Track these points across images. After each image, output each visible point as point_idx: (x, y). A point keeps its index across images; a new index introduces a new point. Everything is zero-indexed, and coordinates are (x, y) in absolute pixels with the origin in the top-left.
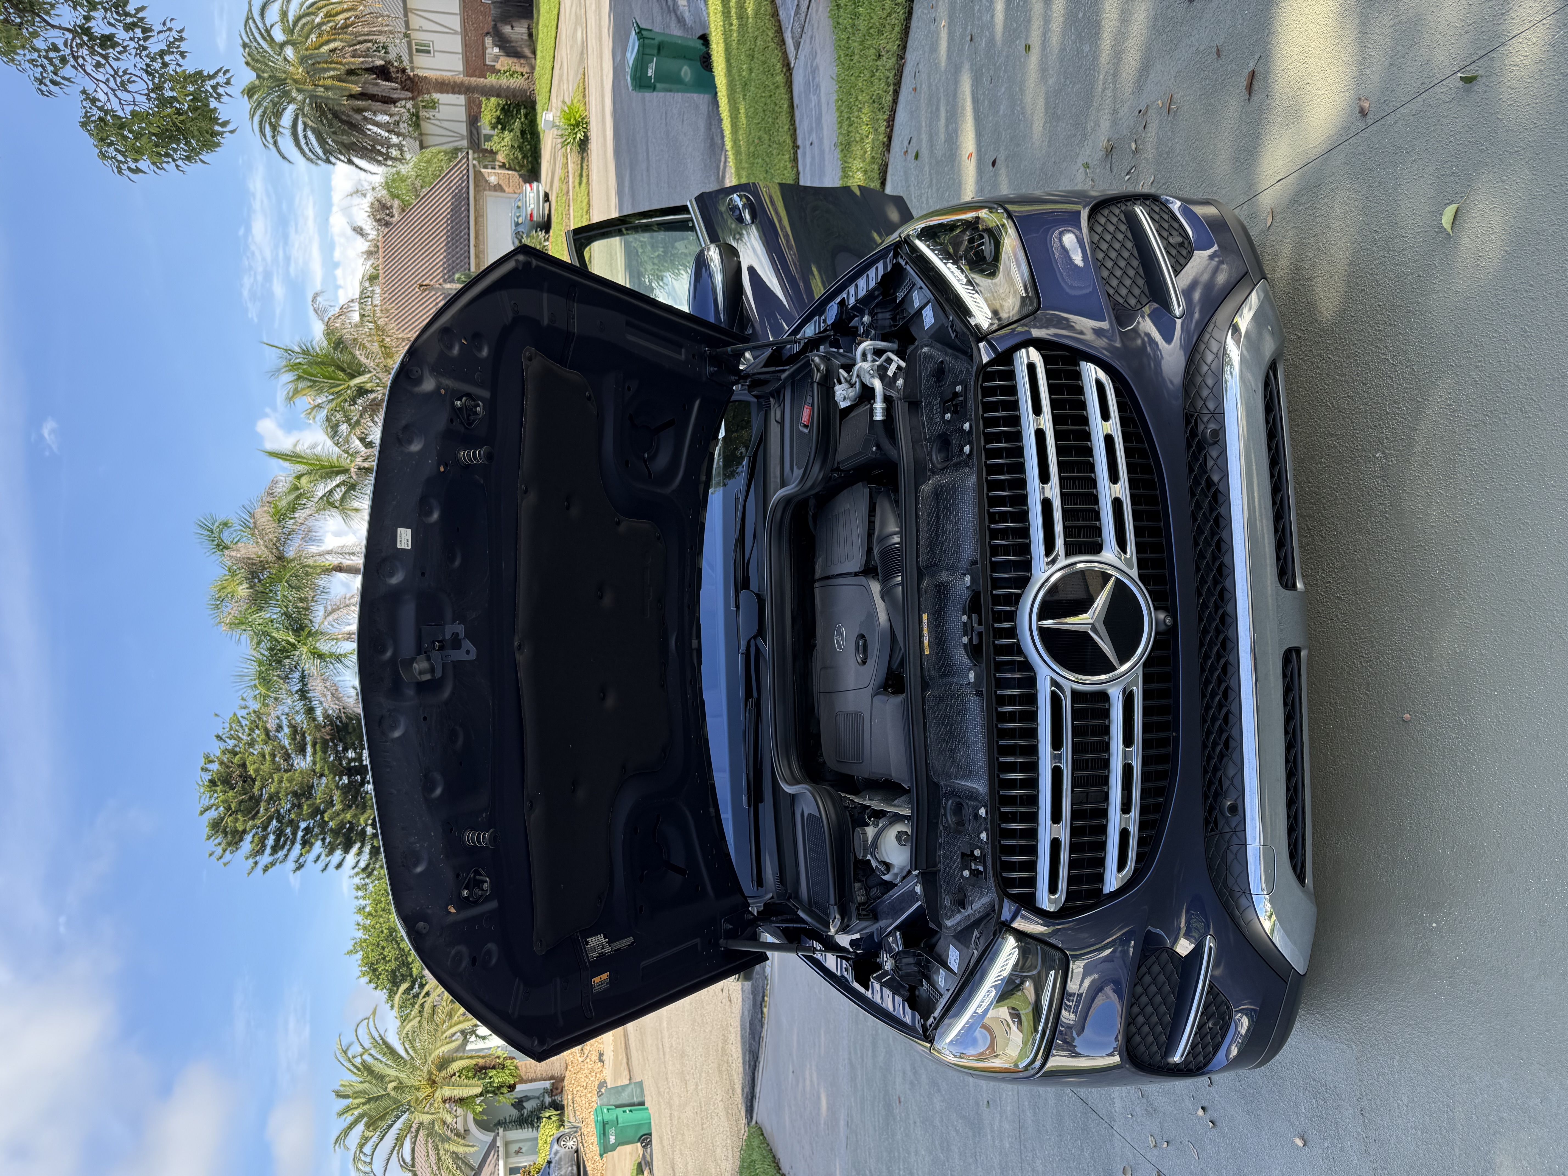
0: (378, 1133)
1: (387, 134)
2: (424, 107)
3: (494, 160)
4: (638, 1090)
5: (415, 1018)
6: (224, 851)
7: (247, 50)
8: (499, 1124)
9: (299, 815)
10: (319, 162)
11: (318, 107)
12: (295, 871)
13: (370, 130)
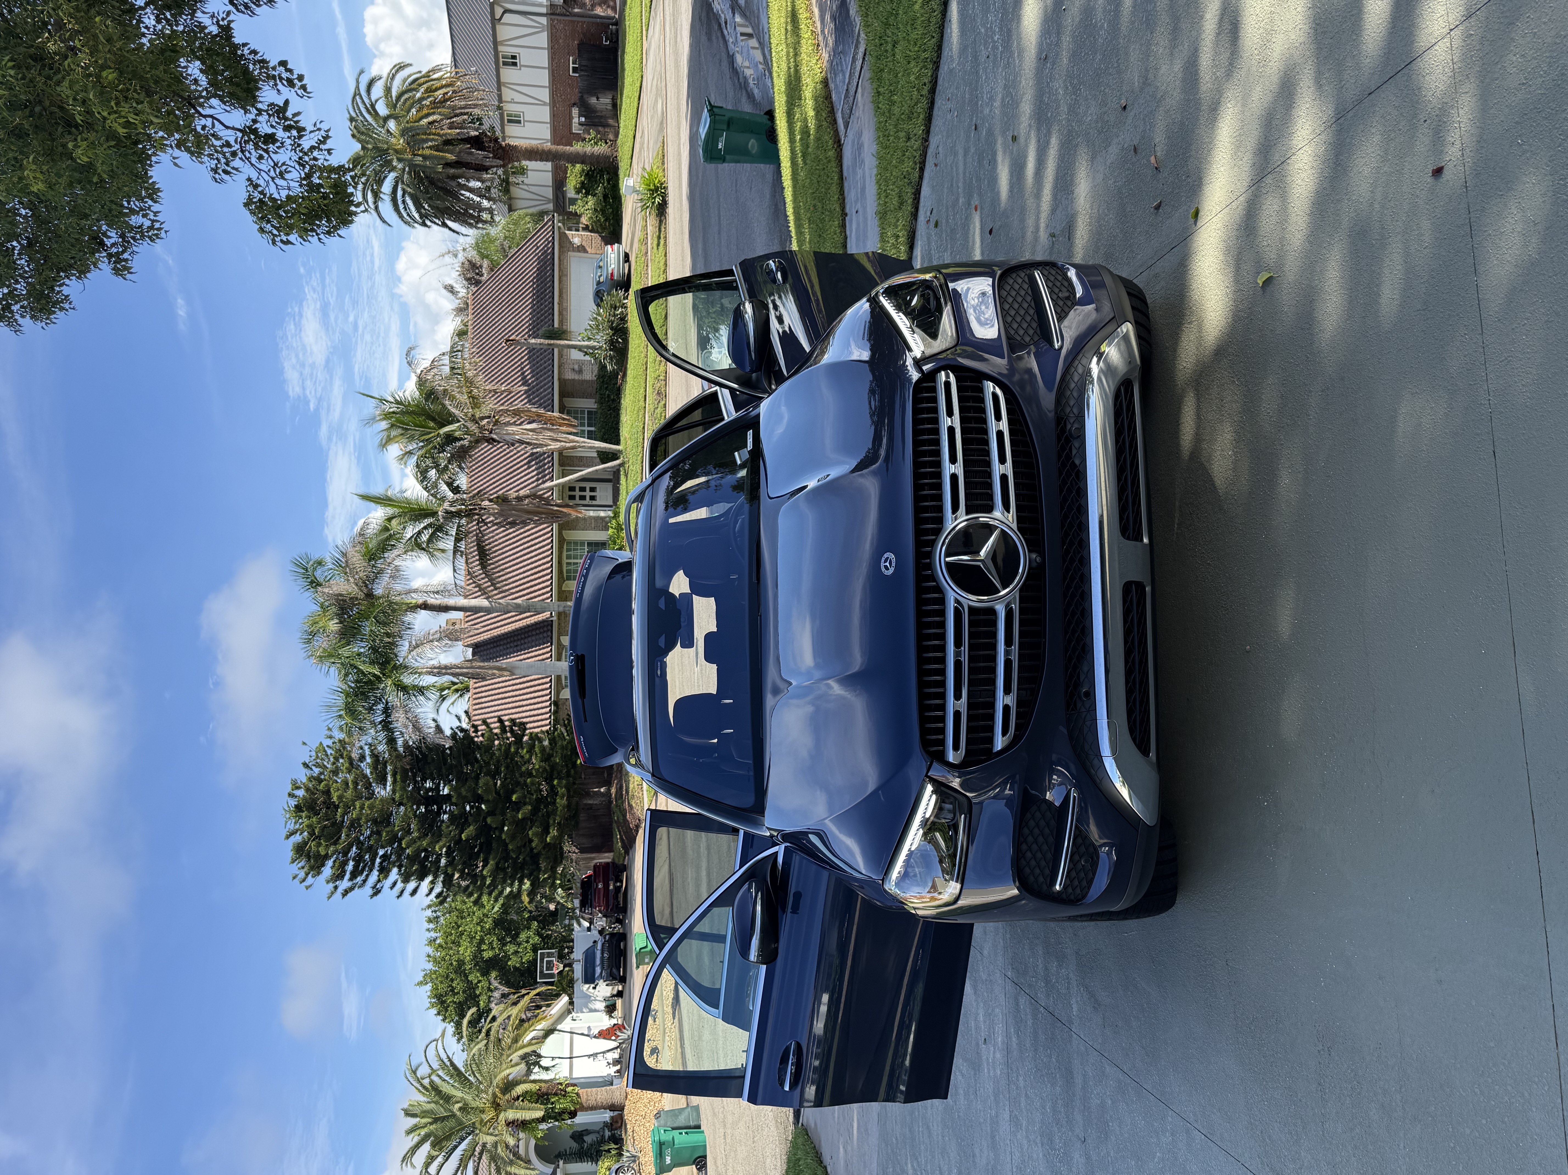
0: (443, 1154)
1: (478, 199)
2: (513, 173)
3: (578, 223)
4: (695, 1114)
5: (481, 1041)
6: (307, 874)
7: (354, 123)
8: (559, 1156)
9: (377, 841)
10: (416, 225)
11: (417, 174)
12: (372, 896)
13: (463, 195)
